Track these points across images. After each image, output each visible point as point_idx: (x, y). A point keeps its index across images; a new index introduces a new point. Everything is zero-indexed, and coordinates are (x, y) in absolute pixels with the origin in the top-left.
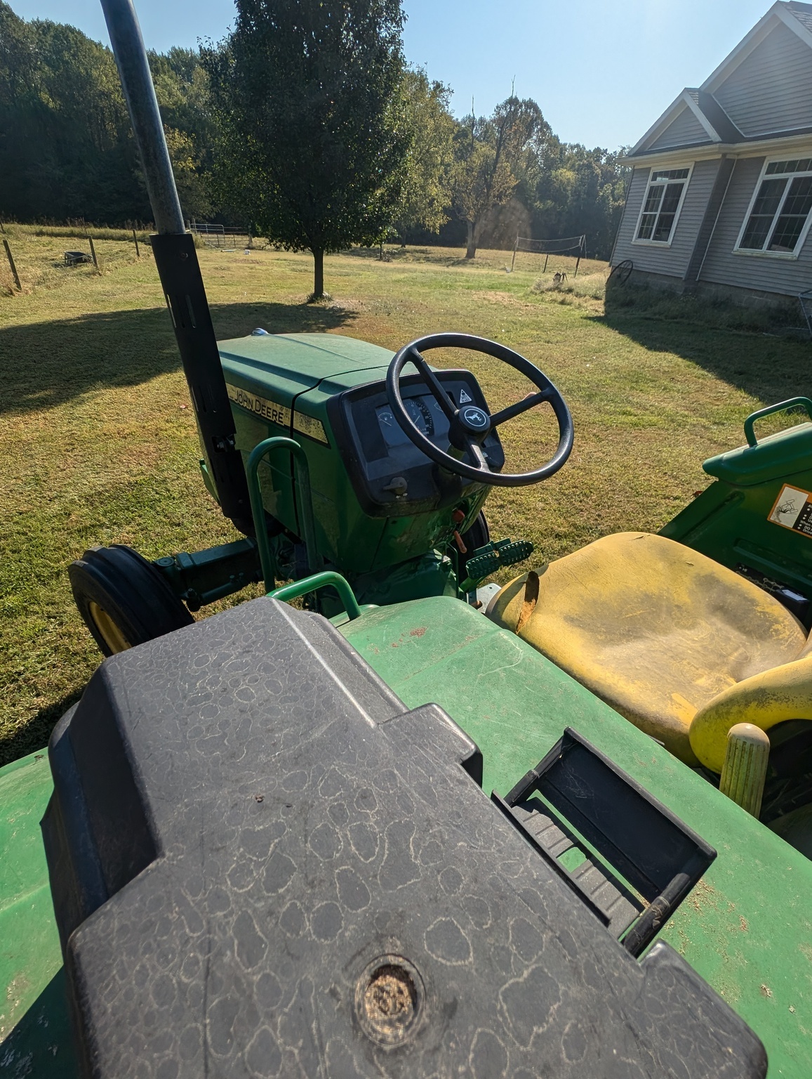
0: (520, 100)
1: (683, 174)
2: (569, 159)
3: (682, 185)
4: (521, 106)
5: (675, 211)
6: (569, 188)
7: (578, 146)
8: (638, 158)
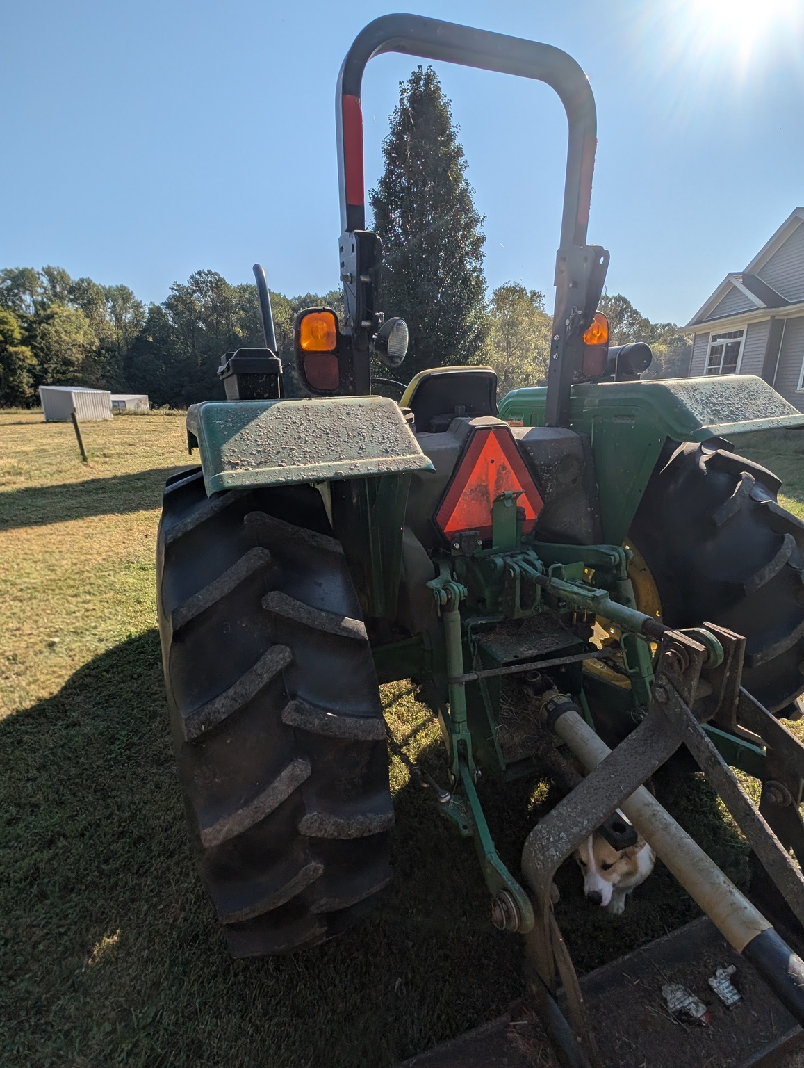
0: (610, 296)
1: (740, 334)
2: (660, 335)
3: (739, 343)
4: (610, 300)
5: (736, 363)
6: (662, 358)
7: (669, 325)
8: (698, 326)
